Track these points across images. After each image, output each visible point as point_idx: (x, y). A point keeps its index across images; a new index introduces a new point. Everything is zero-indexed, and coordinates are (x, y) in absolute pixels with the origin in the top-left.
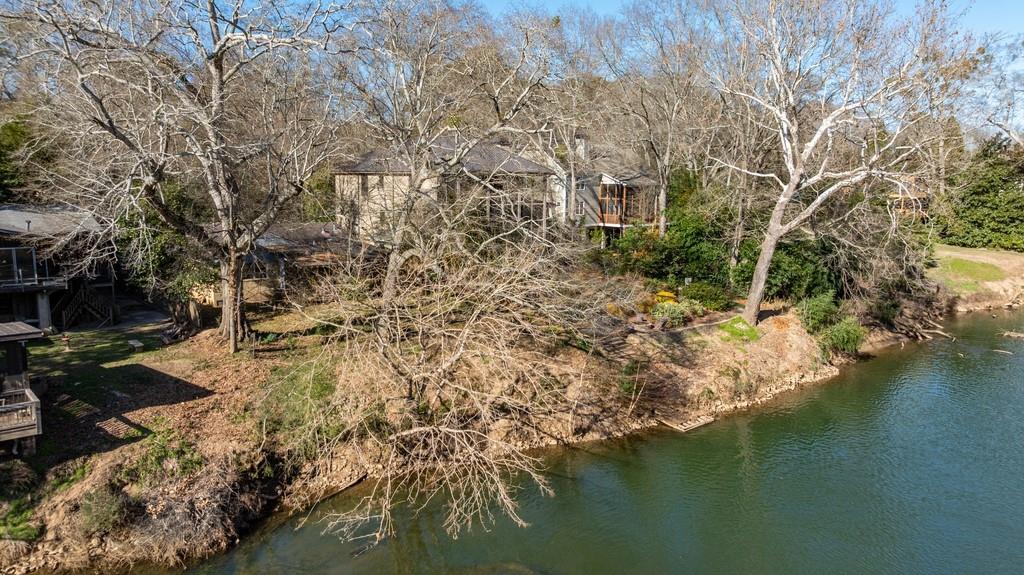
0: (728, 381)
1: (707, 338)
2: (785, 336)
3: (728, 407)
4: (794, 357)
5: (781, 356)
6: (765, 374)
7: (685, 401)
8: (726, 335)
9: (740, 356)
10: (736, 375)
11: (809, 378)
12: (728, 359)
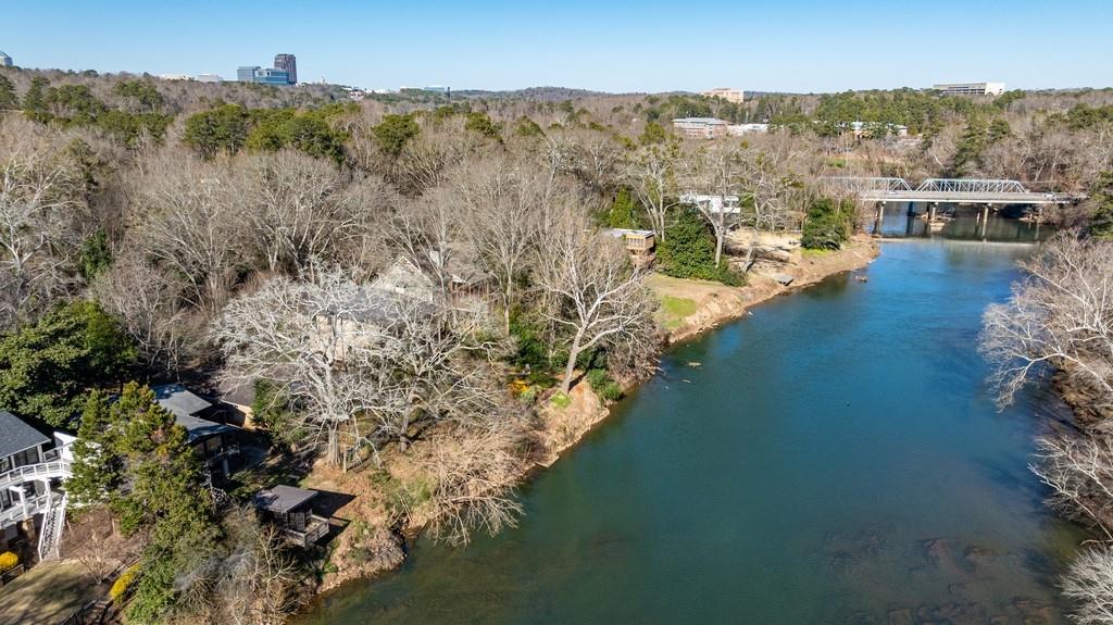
0: (561, 435)
1: (547, 409)
2: (582, 398)
3: (564, 448)
4: (588, 410)
5: (582, 411)
6: (576, 425)
7: (545, 450)
8: (555, 405)
9: (565, 418)
10: (565, 430)
11: (596, 421)
12: (559, 421)
